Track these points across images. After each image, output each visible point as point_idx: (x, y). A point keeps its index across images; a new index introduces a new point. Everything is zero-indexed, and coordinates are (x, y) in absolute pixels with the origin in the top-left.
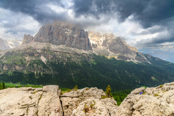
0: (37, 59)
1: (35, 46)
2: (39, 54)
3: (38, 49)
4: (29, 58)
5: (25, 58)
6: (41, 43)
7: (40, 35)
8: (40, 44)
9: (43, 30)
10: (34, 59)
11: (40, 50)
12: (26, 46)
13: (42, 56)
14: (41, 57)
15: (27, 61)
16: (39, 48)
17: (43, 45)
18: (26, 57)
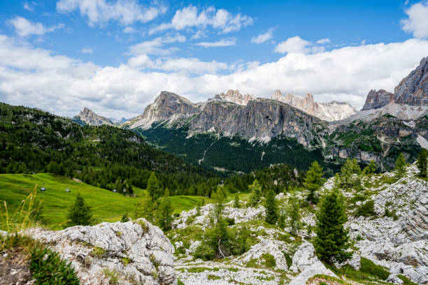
0: (407, 142)
1: (400, 112)
2: (411, 132)
3: (407, 121)
4: (386, 139)
5: (378, 138)
6: (414, 107)
7: (412, 88)
8: (413, 110)
9: (422, 75)
10: (398, 141)
11: (412, 122)
12: (378, 114)
13: (420, 136)
14: (418, 139)
15: (384, 145)
16: (409, 118)
17: (420, 110)
18: (380, 136)
